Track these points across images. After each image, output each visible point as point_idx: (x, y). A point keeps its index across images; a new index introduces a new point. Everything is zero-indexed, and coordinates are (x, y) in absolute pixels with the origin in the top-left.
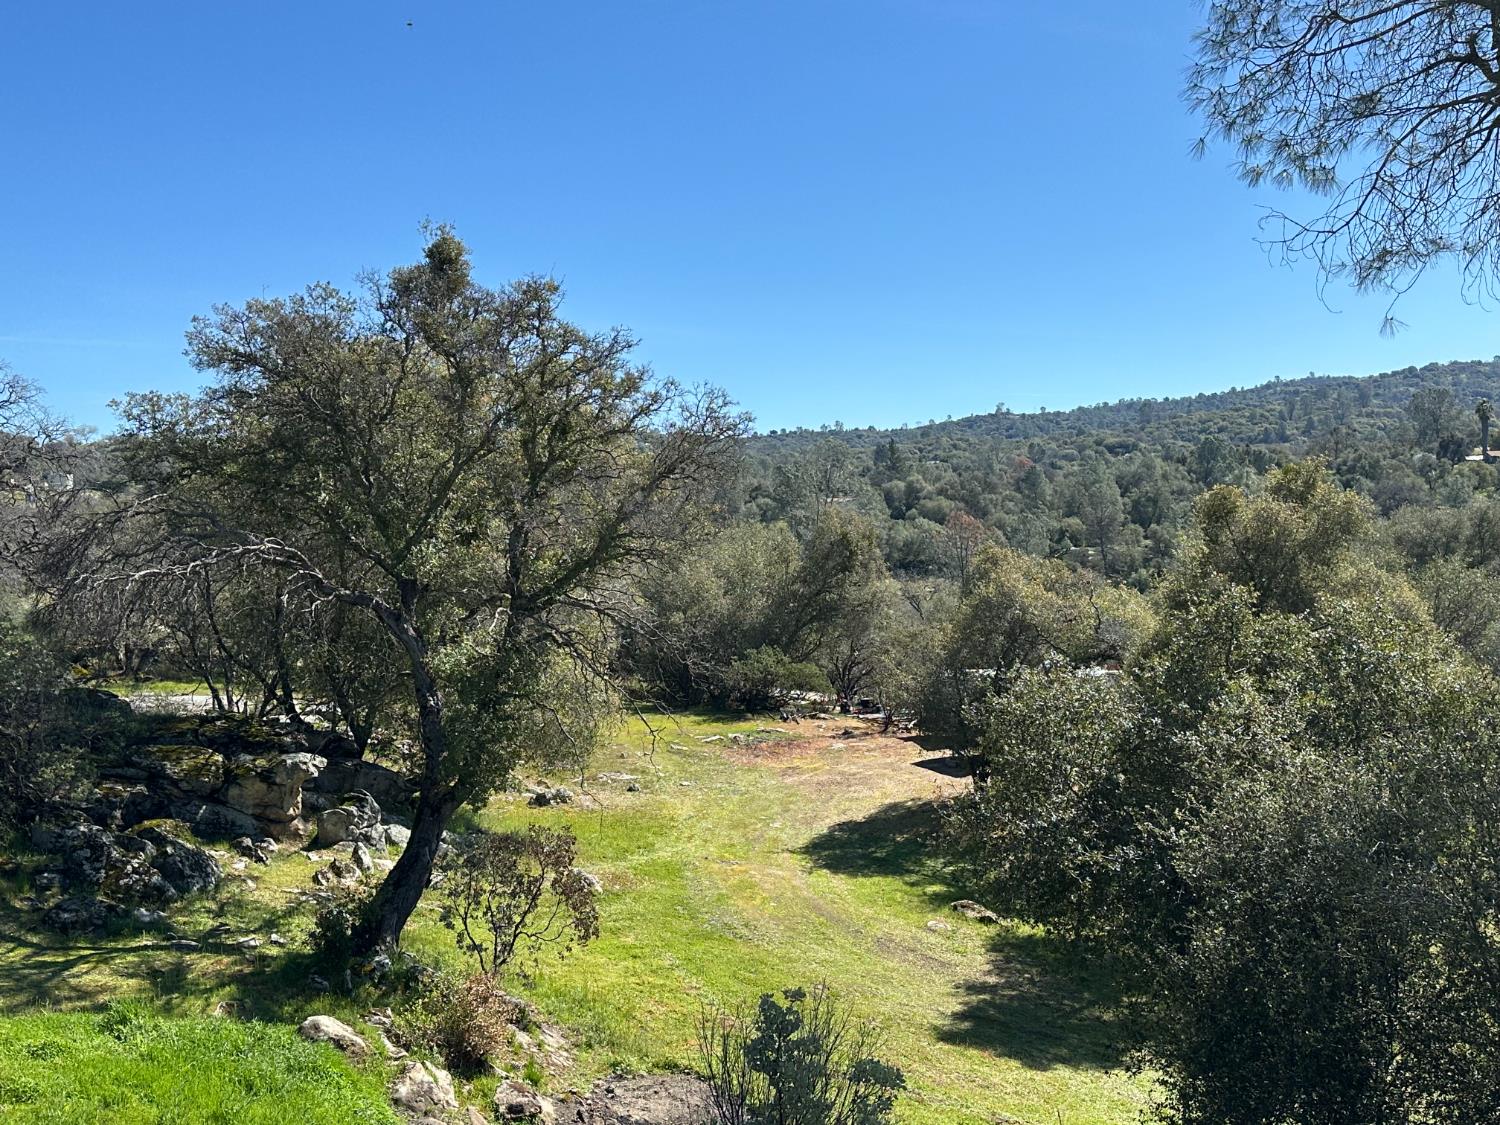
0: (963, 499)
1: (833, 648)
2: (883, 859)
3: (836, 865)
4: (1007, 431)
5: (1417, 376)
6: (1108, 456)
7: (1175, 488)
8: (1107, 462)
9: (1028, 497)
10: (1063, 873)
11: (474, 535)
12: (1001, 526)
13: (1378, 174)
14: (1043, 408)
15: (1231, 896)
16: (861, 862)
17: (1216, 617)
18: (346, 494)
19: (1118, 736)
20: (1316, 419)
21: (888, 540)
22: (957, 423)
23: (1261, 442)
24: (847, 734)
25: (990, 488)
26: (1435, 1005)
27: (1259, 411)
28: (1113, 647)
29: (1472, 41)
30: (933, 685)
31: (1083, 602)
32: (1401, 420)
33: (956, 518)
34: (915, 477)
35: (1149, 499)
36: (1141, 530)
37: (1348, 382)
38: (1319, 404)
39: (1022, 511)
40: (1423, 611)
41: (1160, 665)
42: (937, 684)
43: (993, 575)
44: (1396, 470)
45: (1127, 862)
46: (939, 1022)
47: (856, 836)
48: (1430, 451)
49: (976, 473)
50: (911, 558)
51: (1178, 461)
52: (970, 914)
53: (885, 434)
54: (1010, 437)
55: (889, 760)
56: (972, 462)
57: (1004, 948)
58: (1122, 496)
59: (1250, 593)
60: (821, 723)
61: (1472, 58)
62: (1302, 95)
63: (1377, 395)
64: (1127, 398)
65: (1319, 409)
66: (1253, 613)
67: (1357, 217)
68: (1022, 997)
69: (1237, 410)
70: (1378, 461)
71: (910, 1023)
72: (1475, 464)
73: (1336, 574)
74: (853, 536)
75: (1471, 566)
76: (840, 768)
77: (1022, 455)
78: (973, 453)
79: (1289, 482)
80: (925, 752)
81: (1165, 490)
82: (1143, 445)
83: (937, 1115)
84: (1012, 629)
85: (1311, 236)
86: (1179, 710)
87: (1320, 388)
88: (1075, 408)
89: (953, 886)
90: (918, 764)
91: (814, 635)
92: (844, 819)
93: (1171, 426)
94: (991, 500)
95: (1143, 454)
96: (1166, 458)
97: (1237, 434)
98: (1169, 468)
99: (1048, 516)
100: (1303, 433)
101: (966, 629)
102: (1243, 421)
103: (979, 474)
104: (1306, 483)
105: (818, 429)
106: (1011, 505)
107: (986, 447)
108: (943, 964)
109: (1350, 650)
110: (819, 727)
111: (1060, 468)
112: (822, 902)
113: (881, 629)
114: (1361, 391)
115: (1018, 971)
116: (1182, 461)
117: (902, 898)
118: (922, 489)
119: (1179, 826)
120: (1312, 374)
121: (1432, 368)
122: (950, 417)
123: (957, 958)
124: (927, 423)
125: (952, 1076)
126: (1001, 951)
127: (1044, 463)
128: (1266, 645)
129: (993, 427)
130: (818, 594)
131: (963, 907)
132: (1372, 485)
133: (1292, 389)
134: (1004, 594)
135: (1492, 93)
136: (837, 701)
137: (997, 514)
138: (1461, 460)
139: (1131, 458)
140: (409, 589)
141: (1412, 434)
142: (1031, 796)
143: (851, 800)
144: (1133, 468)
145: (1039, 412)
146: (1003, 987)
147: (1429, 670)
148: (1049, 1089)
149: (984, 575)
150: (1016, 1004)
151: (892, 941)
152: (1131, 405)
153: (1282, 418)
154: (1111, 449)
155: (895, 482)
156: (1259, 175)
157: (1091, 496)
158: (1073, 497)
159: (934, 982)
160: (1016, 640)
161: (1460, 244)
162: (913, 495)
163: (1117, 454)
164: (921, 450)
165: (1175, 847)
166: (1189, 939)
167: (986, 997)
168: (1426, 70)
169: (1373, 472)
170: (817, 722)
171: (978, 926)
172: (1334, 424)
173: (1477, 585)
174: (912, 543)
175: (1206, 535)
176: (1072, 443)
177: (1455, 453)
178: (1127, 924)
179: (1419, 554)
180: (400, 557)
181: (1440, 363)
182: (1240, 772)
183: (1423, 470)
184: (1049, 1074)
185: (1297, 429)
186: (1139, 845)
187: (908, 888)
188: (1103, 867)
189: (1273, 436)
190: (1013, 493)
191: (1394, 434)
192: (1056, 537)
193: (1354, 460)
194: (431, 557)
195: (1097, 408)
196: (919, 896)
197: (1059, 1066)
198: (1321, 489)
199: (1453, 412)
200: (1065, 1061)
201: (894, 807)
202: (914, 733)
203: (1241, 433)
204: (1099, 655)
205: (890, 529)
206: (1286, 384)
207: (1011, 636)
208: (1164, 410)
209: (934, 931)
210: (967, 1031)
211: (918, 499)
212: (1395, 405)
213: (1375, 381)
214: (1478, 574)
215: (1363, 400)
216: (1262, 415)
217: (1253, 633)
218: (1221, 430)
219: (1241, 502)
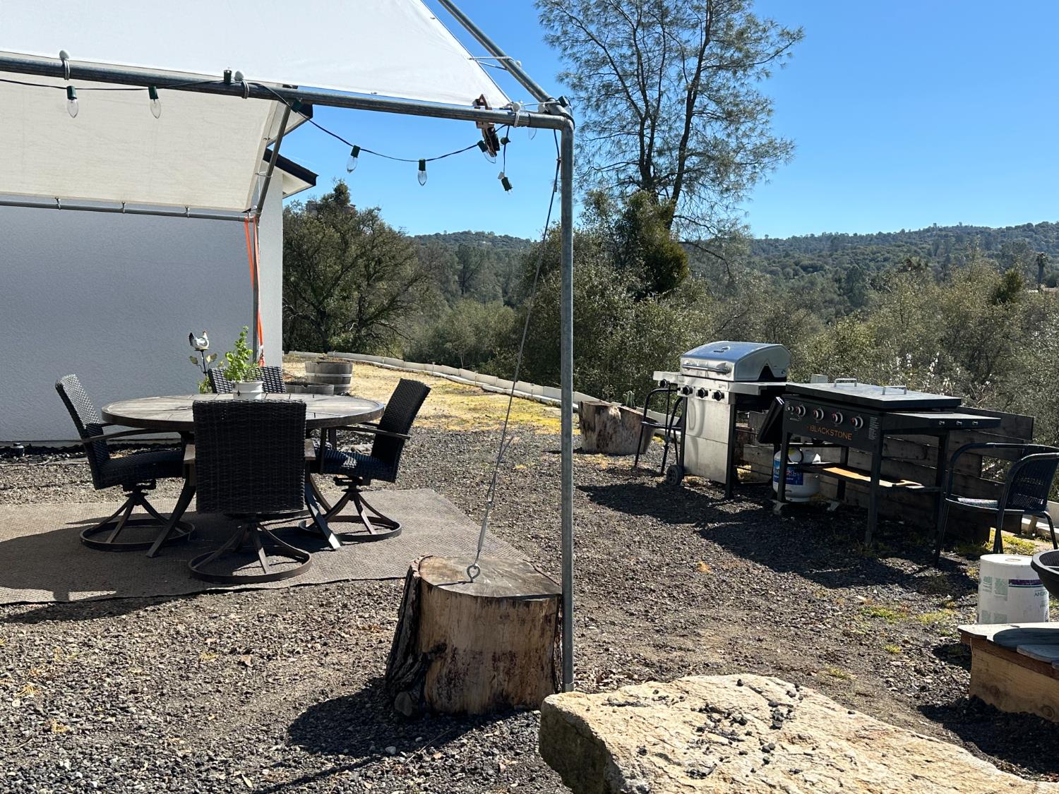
5: (1032, 230)
11: (348, 297)
14: (767, 236)
18: (301, 278)
37: (984, 232)
65: (956, 249)
69: (899, 246)
82: (827, 267)
87: (963, 234)
88: (790, 237)
102: (901, 254)
114: (991, 238)
120: (961, 223)
133: (944, 233)
140: (323, 314)
145: (764, 238)
152: (829, 237)
153: (929, 254)
154: (805, 268)
163: (809, 272)
176: (779, 262)
180: (321, 303)
181: (1050, 222)
185: (938, 262)
194: (332, 304)
195: (806, 238)
203: (897, 263)
206: (940, 230)
208: (850, 242)
213: (1003, 232)
216: (915, 251)
218: (883, 260)
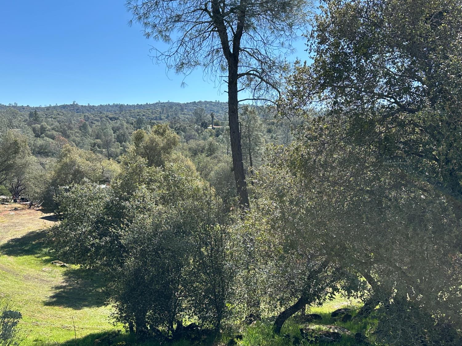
0: (61, 132)
1: (11, 180)
2: (28, 250)
3: (9, 253)
4: (77, 110)
5: (196, 104)
6: (110, 121)
7: (130, 132)
8: (109, 122)
9: (84, 132)
10: (86, 247)
12: (74, 141)
13: (182, 40)
14: (89, 104)
15: (136, 248)
16: (19, 252)
17: (136, 167)
19: (105, 204)
20: (169, 114)
21: (34, 144)
22: (59, 107)
23: (154, 120)
24: (16, 209)
25: (70, 128)
26: (191, 273)
27: (154, 111)
28: (107, 178)
29: (206, 5)
30: (47, 191)
31: (98, 165)
32: (192, 116)
33: (59, 138)
34: (44, 123)
35: (122, 135)
36: (120, 144)
37: (178, 104)
38: (170, 110)
39: (81, 136)
40: (194, 168)
41: (119, 182)
42: (48, 191)
43: (68, 155)
44: (190, 130)
45: (106, 242)
46: (44, 300)
47: (18, 243)
48: (199, 125)
49: (66, 123)
50: (42, 151)
51: (131, 124)
52: (58, 265)
53: (33, 108)
54: (78, 112)
55: (31, 217)
56: (65, 120)
57: (69, 274)
58: (114, 133)
59: (146, 160)
60: (6, 206)
61: (206, 10)
62: (161, 12)
63: (186, 108)
64: (116, 103)
65: (170, 111)
66: (146, 166)
67: (176, 53)
68: (74, 288)
69: (148, 110)
70: (185, 127)
71: (35, 301)
72: (210, 129)
73: (171, 157)
74: (19, 141)
75: (207, 156)
76: (13, 221)
77: (82, 118)
78: (65, 117)
79: (159, 129)
80: (43, 214)
81: (127, 132)
82: (120, 118)
83: (43, 329)
84: (75, 173)
85: (164, 57)
86: (124, 195)
87: (171, 105)
88: (99, 105)
89: (52, 256)
90: (42, 218)
91: (4, 176)
92: (13, 238)
93: (129, 113)
94: (71, 132)
95: (121, 121)
96: (127, 123)
97: (148, 117)
98: (129, 126)
99: (90, 139)
100: (166, 118)
101: (59, 173)
102: (150, 113)
103: (67, 124)
104: (163, 130)
105: (7, 105)
106: (78, 134)
107: (69, 115)
108: (47, 282)
109: (172, 177)
110: (5, 207)
111: (94, 124)
112: (4, 266)
113: (29, 173)
114: (182, 107)
115: (73, 281)
116: (132, 124)
117: (34, 262)
118: (46, 128)
119: (122, 229)
120: (169, 101)
121: (200, 102)
122: (57, 104)
123: (53, 279)
124: (48, 106)
125: (49, 316)
126: (67, 275)
127: (89, 122)
128: (150, 176)
129: (72, 108)
130: (5, 161)
131: (55, 263)
132: (184, 134)
133: (163, 105)
134: (72, 162)
135: (211, 21)
136: (13, 198)
137: (73, 137)
138: (207, 128)
139: (117, 122)
141: (194, 120)
142: (77, 224)
143: (16, 231)
144: (117, 125)
145: (87, 105)
146: (68, 286)
147: (192, 182)
148: (81, 315)
149: (66, 155)
150: (72, 291)
151: (29, 276)
152: (117, 106)
153: (161, 113)
154: (111, 119)
155: (36, 125)
156: (149, 35)
157: (104, 133)
158: (98, 133)
159: (44, 287)
160: (76, 176)
161: (202, 64)
162: (43, 130)
164: (46, 115)
165: (120, 235)
166: (123, 263)
167: (62, 290)
168: (194, 11)
169: (184, 130)
170: (4, 206)
171: (60, 268)
172: (174, 116)
173: (208, 161)
174: (43, 146)
175: (135, 144)
176: (98, 116)
177: (205, 126)
178: (106, 261)
179: (194, 153)
181: (202, 101)
182: (140, 212)
183: (197, 130)
184: (81, 310)
185: (164, 117)
186: (110, 236)
187: (36, 259)
188: (99, 244)
189: (158, 118)
190: (78, 131)
191: (190, 120)
192: (93, 145)
193: (179, 127)
195: (106, 106)
196: (40, 261)
197: (85, 308)
198: (167, 132)
199: (205, 115)
200: (86, 306)
201: (32, 232)
202: (40, 208)
203: (149, 117)
204: (103, 181)
205: (35, 141)
206: (162, 103)
207: (74, 175)
208: (127, 108)
209: (45, 271)
210: (55, 301)
211: (45, 131)
212: (190, 112)
213: (185, 105)
214: (209, 158)
215: (182, 110)
216: (155, 112)
217: (146, 173)
218: (143, 115)
219: (145, 134)
